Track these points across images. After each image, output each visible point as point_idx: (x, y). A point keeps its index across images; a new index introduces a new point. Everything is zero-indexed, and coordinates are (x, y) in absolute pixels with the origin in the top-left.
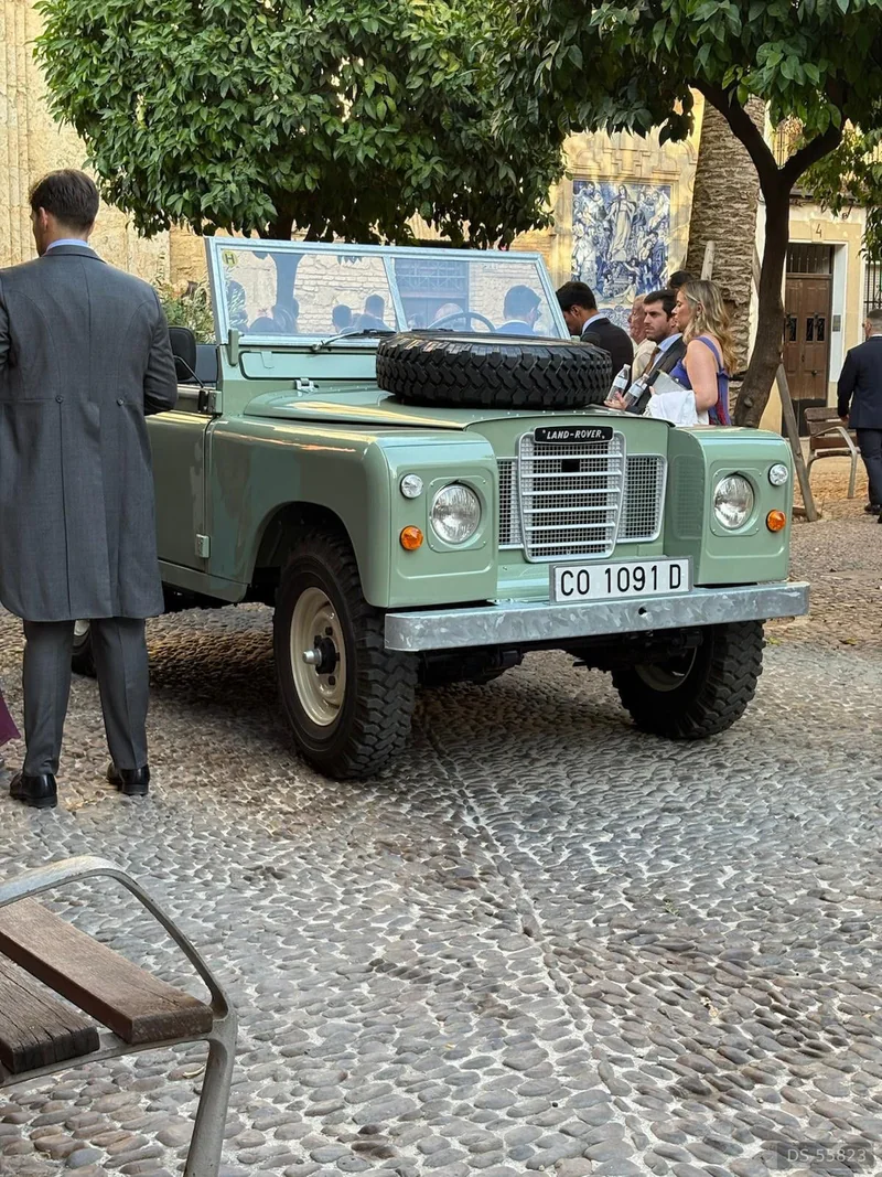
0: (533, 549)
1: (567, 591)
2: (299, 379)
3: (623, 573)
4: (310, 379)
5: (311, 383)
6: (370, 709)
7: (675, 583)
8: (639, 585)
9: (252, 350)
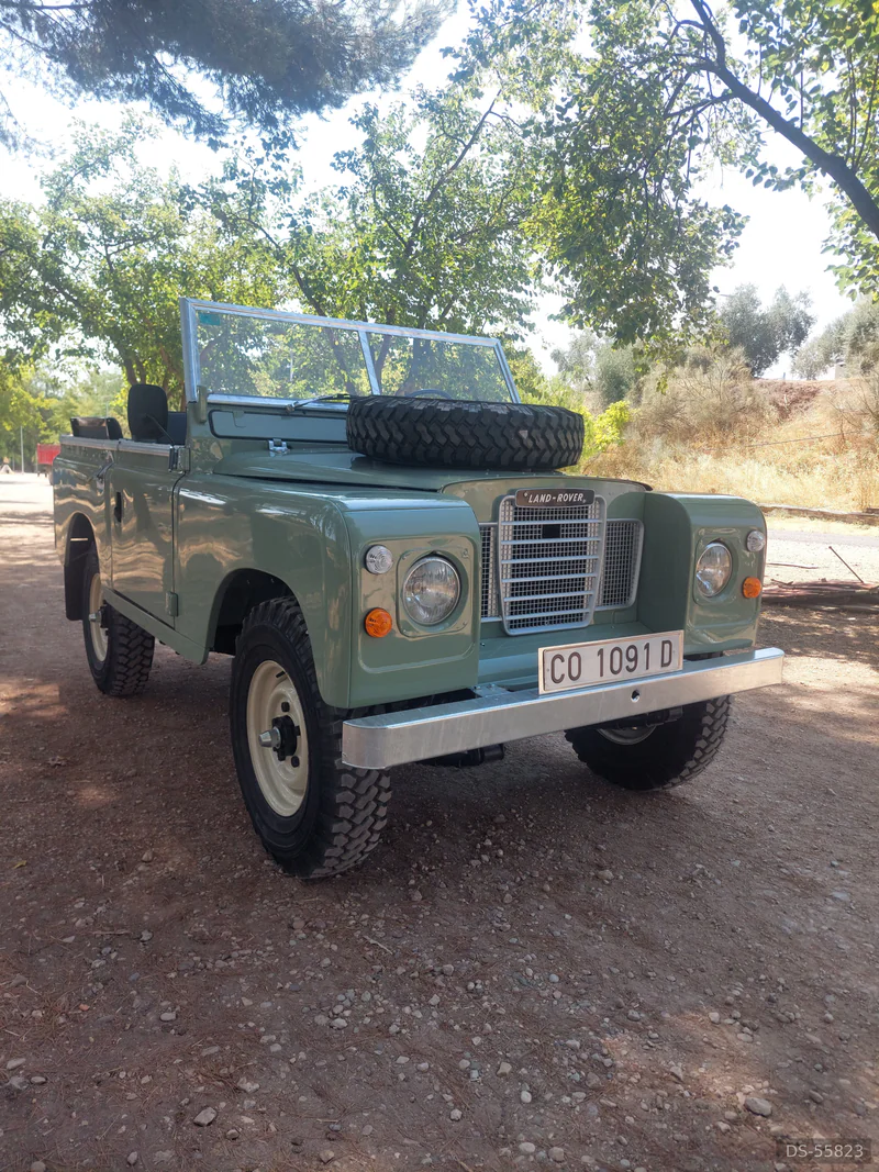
0: (511, 621)
1: (558, 677)
2: (272, 439)
3: (617, 654)
4: (283, 440)
5: (284, 443)
6: (339, 805)
7: (666, 661)
8: (632, 665)
9: (223, 408)
